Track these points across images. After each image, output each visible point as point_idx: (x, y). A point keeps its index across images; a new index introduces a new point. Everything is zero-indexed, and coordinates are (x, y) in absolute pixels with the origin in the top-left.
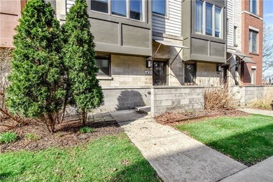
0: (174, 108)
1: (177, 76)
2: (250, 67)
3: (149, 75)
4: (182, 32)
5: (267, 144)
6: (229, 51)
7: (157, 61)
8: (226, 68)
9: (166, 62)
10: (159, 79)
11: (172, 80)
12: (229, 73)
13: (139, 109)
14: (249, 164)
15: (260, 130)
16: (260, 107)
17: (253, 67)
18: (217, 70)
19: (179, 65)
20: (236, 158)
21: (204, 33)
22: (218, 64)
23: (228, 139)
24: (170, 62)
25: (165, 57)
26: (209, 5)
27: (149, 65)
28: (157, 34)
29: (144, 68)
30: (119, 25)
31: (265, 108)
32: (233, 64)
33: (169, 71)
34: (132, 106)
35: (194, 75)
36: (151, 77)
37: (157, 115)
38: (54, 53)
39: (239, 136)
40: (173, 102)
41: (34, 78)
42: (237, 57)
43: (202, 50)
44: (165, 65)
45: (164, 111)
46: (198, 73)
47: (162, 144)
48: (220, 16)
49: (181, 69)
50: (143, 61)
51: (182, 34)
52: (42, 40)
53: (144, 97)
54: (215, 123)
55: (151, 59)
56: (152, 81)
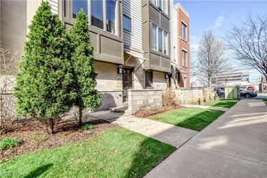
0: (144, 106)
1: (140, 81)
2: (183, 76)
3: (120, 80)
4: (143, 47)
5: (203, 121)
6: (172, 64)
7: (125, 68)
8: (170, 76)
9: (132, 70)
10: (127, 83)
11: (137, 85)
12: (172, 80)
13: (113, 109)
14: (200, 131)
15: (198, 115)
16: (192, 103)
17: (185, 76)
18: (165, 78)
19: (141, 73)
20: (193, 129)
21: (158, 50)
22: (165, 73)
23: (185, 121)
24: (135, 69)
25: (132, 65)
26: (160, 30)
27: (121, 72)
28: (127, 47)
29: (116, 73)
30: (98, 36)
31: (195, 104)
32: (174, 74)
33: (135, 77)
34: (106, 107)
35: (152, 81)
36: (122, 81)
37: (134, 112)
38: (66, 60)
39: (189, 119)
40: (144, 102)
41: (53, 81)
42: (176, 69)
43: (156, 62)
44: (131, 72)
45: (138, 109)
46: (153, 80)
47: (151, 129)
48: (167, 39)
49: (142, 76)
50: (115, 68)
51: (143, 48)
52: (57, 47)
53: (115, 99)
54: (174, 114)
55: (121, 66)
56: (122, 85)
